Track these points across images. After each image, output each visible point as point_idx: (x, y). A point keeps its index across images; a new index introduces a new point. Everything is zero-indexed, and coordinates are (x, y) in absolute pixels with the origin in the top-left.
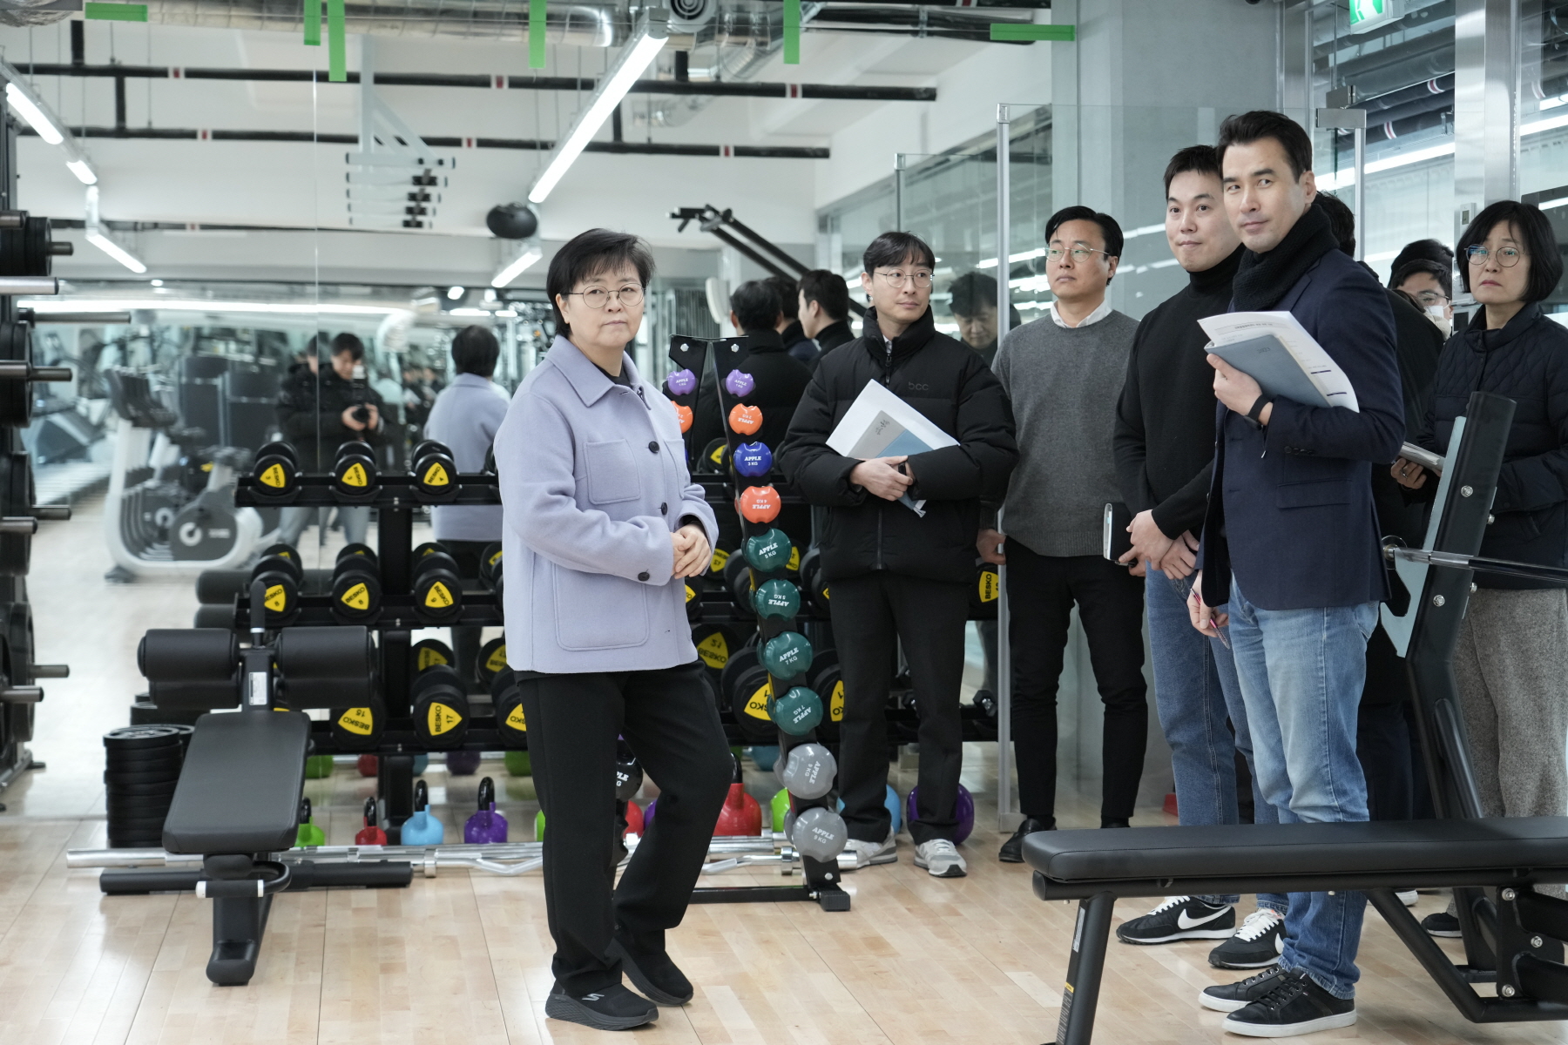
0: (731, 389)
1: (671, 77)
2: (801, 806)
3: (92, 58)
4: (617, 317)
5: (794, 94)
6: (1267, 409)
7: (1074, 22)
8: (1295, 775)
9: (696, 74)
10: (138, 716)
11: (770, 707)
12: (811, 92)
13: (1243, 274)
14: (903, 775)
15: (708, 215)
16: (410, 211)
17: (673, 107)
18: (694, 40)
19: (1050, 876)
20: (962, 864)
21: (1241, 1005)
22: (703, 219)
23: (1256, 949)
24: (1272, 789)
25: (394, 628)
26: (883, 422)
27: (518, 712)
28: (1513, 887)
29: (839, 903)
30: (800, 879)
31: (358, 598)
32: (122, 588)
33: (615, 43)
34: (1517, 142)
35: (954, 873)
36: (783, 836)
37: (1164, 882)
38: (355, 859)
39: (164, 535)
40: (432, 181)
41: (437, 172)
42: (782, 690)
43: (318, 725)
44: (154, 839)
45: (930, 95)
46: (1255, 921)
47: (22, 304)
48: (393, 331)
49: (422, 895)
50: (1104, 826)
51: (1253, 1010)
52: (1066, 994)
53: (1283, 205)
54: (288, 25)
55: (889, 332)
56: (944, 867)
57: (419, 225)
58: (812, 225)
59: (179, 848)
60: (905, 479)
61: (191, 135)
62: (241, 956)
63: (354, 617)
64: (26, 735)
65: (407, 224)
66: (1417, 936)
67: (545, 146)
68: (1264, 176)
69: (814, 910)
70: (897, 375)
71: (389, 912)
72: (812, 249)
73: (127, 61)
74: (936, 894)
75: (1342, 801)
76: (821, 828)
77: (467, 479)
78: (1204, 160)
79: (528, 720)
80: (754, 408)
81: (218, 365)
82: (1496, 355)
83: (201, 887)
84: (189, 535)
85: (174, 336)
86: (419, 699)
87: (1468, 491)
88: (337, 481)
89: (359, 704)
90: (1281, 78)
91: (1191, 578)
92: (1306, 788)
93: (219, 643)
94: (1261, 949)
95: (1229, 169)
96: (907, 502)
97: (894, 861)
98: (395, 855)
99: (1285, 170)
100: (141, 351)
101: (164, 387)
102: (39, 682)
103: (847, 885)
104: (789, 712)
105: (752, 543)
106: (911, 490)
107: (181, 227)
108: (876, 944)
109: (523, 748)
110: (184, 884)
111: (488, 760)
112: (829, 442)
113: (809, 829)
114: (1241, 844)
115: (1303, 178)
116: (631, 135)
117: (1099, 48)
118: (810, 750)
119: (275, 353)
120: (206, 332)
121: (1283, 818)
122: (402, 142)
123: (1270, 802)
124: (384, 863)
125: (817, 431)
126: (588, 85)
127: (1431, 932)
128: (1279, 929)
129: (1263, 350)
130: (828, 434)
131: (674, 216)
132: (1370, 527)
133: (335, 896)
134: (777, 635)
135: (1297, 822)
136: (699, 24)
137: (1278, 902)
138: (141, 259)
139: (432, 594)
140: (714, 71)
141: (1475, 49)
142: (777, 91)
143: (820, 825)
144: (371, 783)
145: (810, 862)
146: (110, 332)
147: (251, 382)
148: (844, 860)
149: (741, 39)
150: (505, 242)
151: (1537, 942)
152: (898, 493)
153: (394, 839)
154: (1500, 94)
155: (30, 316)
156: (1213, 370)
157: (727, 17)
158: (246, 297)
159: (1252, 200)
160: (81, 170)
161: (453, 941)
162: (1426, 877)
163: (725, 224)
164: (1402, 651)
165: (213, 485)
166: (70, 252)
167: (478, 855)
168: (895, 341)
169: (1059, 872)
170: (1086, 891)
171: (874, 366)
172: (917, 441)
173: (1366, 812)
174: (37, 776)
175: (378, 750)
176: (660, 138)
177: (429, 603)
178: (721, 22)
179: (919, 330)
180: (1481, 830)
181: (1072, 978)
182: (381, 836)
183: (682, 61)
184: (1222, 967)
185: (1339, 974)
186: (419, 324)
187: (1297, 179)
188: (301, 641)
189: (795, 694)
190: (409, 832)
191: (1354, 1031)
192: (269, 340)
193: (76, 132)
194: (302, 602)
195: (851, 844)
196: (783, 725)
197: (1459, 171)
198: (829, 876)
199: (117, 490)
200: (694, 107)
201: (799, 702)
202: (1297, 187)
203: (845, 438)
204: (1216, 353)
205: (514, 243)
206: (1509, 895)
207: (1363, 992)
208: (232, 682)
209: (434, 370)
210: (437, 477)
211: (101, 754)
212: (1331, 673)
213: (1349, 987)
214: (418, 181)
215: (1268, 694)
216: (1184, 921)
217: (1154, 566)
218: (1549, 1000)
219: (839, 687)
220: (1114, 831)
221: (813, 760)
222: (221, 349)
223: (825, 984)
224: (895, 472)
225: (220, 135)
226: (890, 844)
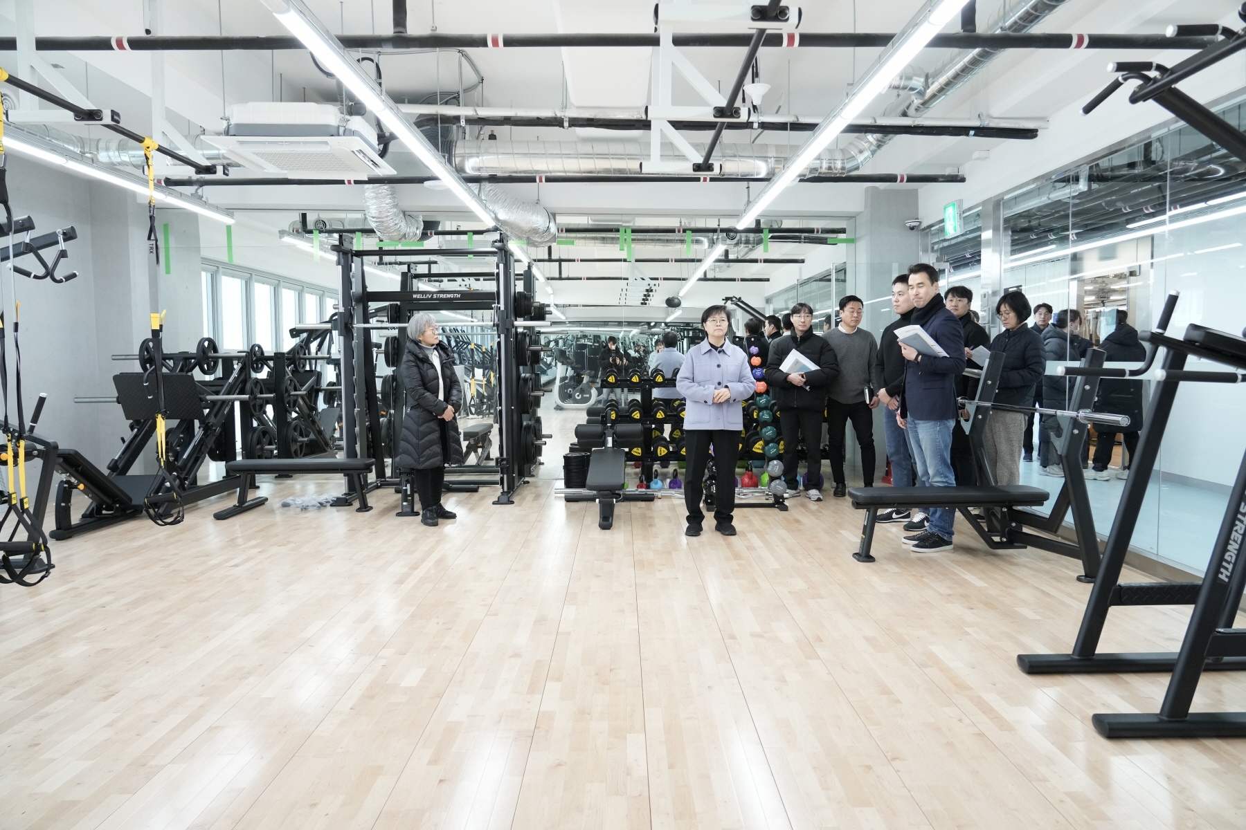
0: (751, 352)
1: (723, 258)
2: (772, 479)
3: (554, 257)
4: (719, 328)
5: (761, 262)
6: (920, 357)
7: (854, 237)
8: (931, 472)
9: (731, 257)
10: (572, 450)
11: (763, 449)
12: (766, 261)
13: (915, 315)
14: (802, 471)
15: (734, 299)
16: (643, 300)
17: (722, 267)
18: (732, 246)
19: (858, 502)
20: (821, 497)
21: (916, 542)
22: (732, 301)
23: (919, 525)
24: (923, 476)
25: (647, 424)
26: (797, 362)
27: (684, 449)
28: (1006, 507)
29: (785, 508)
30: (771, 501)
31: (637, 415)
32: (559, 411)
33: (709, 248)
34: (1002, 271)
35: (819, 500)
36: (767, 488)
37: (894, 504)
38: (637, 493)
39: (570, 396)
40: (652, 291)
41: (653, 288)
42: (767, 443)
43: (626, 452)
44: (583, 486)
45: (803, 261)
46: (918, 516)
47: (537, 329)
48: (634, 335)
49: (658, 504)
50: (865, 486)
51: (920, 544)
52: (862, 538)
53: (927, 293)
54: (612, 245)
55: (799, 334)
56: (816, 498)
57: (646, 304)
58: (764, 302)
59: (591, 488)
60: (804, 380)
61: (581, 279)
62: (609, 521)
63: (636, 421)
64: (540, 455)
65: (642, 304)
66: (973, 520)
67: (684, 279)
68: (920, 285)
69: (776, 511)
70: (802, 347)
71: (649, 509)
72: (764, 309)
73: (562, 257)
74: (813, 506)
75: (947, 479)
76: (779, 486)
77: (668, 380)
78: (903, 279)
79: (686, 452)
80: (759, 358)
81: (584, 346)
82: (1012, 339)
83: (597, 500)
84: (578, 396)
85: (570, 338)
86: (655, 445)
87: (990, 382)
88: (630, 381)
89: (637, 447)
90: (921, 253)
91: (897, 410)
92: (935, 476)
93: (598, 428)
94: (920, 525)
95: (910, 282)
96: (804, 387)
97: (800, 496)
98: (649, 492)
99: (928, 282)
100: (561, 342)
101: (570, 353)
102: (544, 440)
103: (786, 503)
104: (769, 450)
105: (758, 398)
106: (805, 383)
107: (577, 306)
108: (797, 521)
109: (684, 460)
110: (592, 499)
111: (672, 464)
112: (780, 368)
113: (775, 486)
114: (916, 492)
115: (934, 285)
116: (709, 276)
117: (862, 246)
118: (775, 462)
119: (598, 342)
120: (579, 336)
121: (927, 485)
122: (643, 279)
123: (923, 479)
124: (646, 494)
125: (776, 364)
126: (699, 261)
127: (979, 520)
128: (926, 519)
129: (915, 339)
130: (780, 365)
131: (723, 300)
132: (953, 395)
133: (633, 503)
134: (765, 427)
135: (932, 486)
136: (735, 241)
137: (925, 510)
138: (565, 315)
139: (658, 414)
140: (736, 255)
141: (988, 243)
142: (755, 261)
143: (778, 484)
144: (638, 470)
145: (775, 496)
146: (552, 337)
147: (594, 351)
148: (786, 495)
149: (747, 245)
150: (670, 308)
151: (1014, 524)
152: (802, 384)
153: (648, 487)
154: (997, 256)
155: (539, 332)
156: (901, 347)
157: (743, 239)
158: (592, 326)
159: (917, 292)
160: (549, 290)
161: (669, 518)
162: (975, 503)
163: (739, 302)
164: (967, 433)
165: (585, 381)
166: (551, 314)
167: (673, 492)
168: (801, 337)
169: (860, 501)
170: (868, 507)
171: (794, 344)
172: (807, 368)
173: (955, 482)
174: (542, 467)
175: (642, 461)
176: (718, 276)
177: (657, 417)
178: (741, 240)
179: (808, 333)
180: (995, 489)
181: (864, 533)
182: (644, 486)
183: (727, 252)
184: (907, 530)
185: (947, 533)
186: (641, 333)
187: (932, 285)
188: (621, 428)
189: (771, 445)
190: (653, 485)
191: (952, 551)
192: (597, 338)
193: (548, 279)
194: (620, 416)
195: (788, 491)
196: (767, 454)
197: (983, 281)
198: (781, 500)
199: (558, 383)
200: (728, 267)
201: (772, 447)
202: (932, 288)
203: (785, 367)
204: (901, 341)
205: (673, 309)
206: (1005, 510)
207: (956, 539)
208: (601, 440)
209: (644, 346)
210: (659, 379)
211: (562, 461)
212: (941, 440)
213: (951, 537)
214: (647, 290)
215: (920, 447)
216: (894, 516)
217: (885, 405)
218: (1017, 543)
219: (782, 442)
220: (869, 488)
221: (776, 465)
222: (582, 341)
223: (783, 532)
224: (800, 377)
225: (588, 279)
226: (798, 491)
